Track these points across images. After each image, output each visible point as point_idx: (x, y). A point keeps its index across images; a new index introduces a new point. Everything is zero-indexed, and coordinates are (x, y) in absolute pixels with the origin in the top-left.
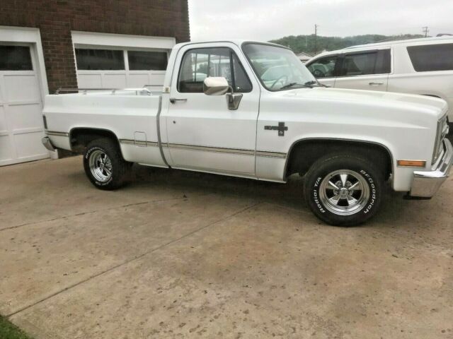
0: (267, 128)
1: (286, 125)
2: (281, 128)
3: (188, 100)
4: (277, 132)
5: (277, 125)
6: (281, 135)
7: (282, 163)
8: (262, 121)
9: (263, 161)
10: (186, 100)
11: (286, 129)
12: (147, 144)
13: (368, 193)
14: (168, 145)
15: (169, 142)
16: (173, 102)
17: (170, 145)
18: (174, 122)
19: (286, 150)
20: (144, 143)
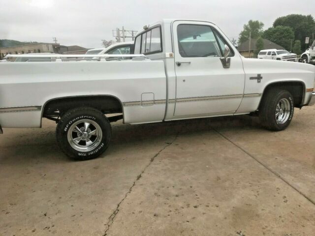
0: (252, 78)
1: (261, 76)
2: (259, 78)
3: (191, 63)
4: (256, 80)
5: (256, 76)
6: (259, 82)
7: (258, 100)
8: (248, 74)
9: (246, 100)
10: (190, 63)
11: (261, 78)
12: (155, 102)
13: (289, 109)
14: (176, 101)
15: (177, 97)
16: (179, 64)
17: (178, 100)
18: (184, 81)
19: (261, 91)
20: (153, 102)
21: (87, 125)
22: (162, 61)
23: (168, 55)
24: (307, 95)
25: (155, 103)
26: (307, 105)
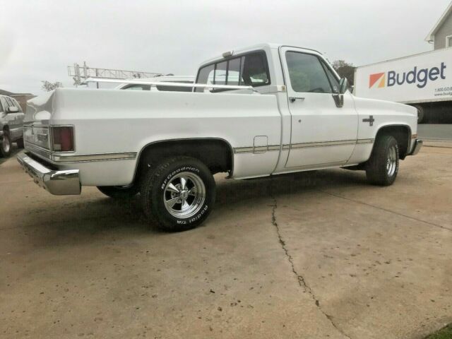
1: (373, 118)
2: (371, 120)
3: (305, 99)
4: (369, 123)
5: (369, 118)
6: (371, 125)
7: (369, 148)
8: (361, 115)
9: (358, 147)
11: (373, 120)
12: (268, 148)
13: (395, 159)
14: (290, 146)
15: (292, 142)
16: (293, 100)
17: (293, 146)
18: (300, 121)
19: (373, 136)
20: (266, 148)
21: (183, 181)
22: (273, 96)
23: (279, 87)
24: (413, 141)
25: (268, 150)
26: (411, 154)
